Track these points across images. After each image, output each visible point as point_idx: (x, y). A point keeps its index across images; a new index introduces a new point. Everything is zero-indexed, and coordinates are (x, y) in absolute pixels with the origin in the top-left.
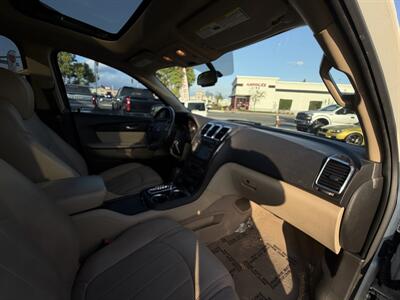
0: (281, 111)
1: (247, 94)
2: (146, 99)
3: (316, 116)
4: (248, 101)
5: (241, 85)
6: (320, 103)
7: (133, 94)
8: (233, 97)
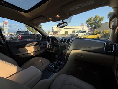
0: (66, 34)
1: (57, 30)
2: (27, 35)
3: (75, 34)
4: (57, 32)
5: (55, 28)
6: (74, 31)
7: (21, 33)
8: (53, 32)
